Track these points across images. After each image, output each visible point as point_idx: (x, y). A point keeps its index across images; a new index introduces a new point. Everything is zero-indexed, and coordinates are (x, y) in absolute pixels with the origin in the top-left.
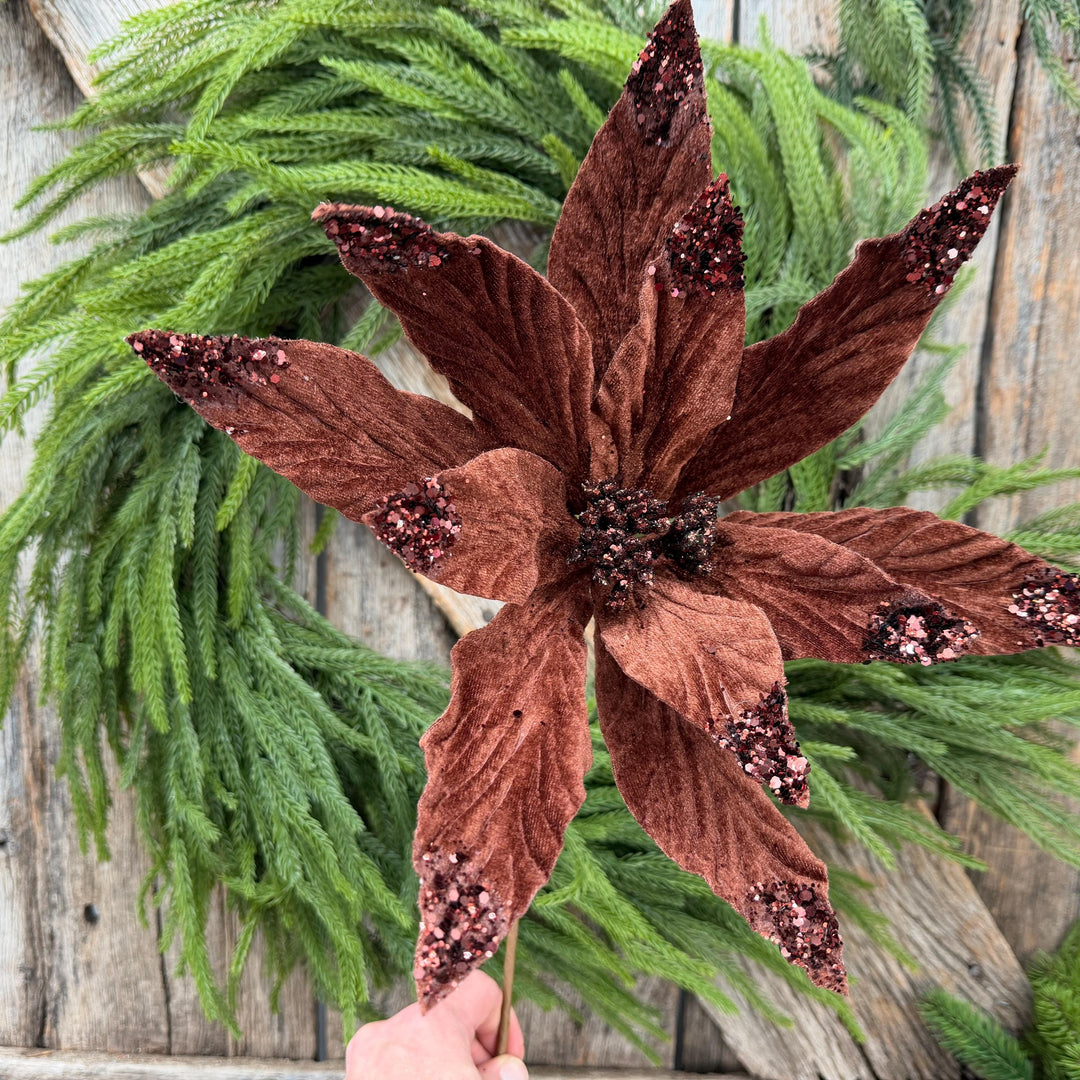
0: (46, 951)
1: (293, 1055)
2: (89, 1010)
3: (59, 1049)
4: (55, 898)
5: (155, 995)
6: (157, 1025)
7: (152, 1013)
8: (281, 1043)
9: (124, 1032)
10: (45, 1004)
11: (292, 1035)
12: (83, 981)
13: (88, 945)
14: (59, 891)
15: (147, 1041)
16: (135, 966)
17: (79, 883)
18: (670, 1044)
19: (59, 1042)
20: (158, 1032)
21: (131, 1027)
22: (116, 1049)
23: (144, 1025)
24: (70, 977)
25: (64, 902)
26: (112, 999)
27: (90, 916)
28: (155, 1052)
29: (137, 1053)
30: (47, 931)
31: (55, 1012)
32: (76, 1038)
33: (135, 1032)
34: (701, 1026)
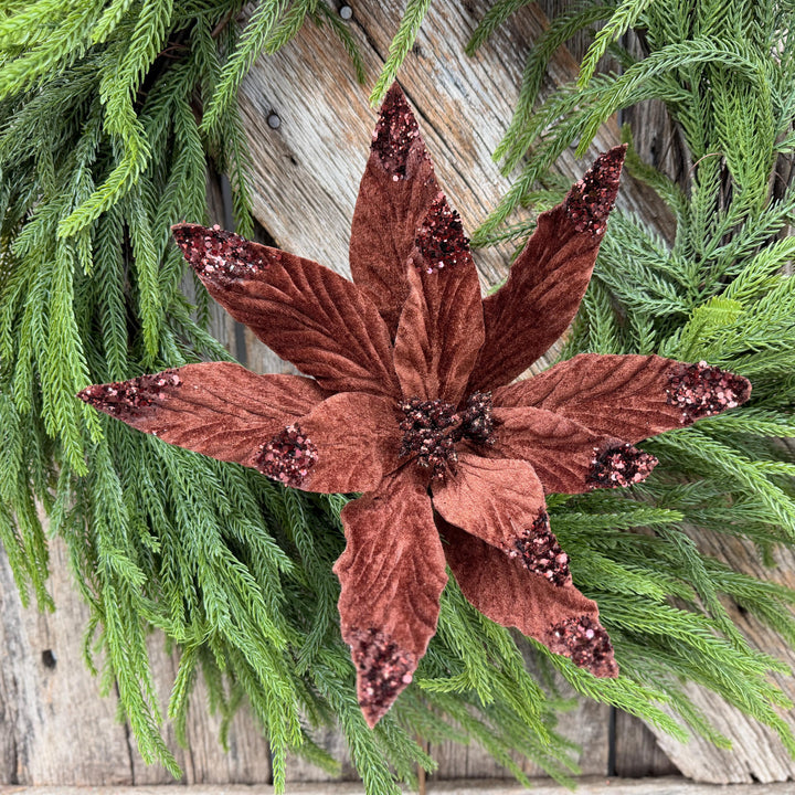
0: (10, 696)
1: (248, 780)
2: (56, 748)
3: (32, 785)
4: (14, 646)
5: (115, 730)
6: (120, 759)
7: (114, 748)
8: (236, 771)
9: (90, 766)
10: (15, 745)
11: (246, 762)
12: (47, 722)
13: (49, 688)
14: (17, 639)
15: (112, 774)
16: (95, 705)
17: (35, 631)
18: (603, 752)
19: (31, 778)
20: (122, 765)
21: (96, 762)
22: (83, 782)
23: (108, 759)
24: (36, 719)
25: (22, 649)
26: (76, 737)
27: (49, 660)
28: (120, 783)
29: (103, 785)
30: (10, 677)
31: (25, 751)
32: (46, 774)
33: (100, 766)
34: (632, 733)
